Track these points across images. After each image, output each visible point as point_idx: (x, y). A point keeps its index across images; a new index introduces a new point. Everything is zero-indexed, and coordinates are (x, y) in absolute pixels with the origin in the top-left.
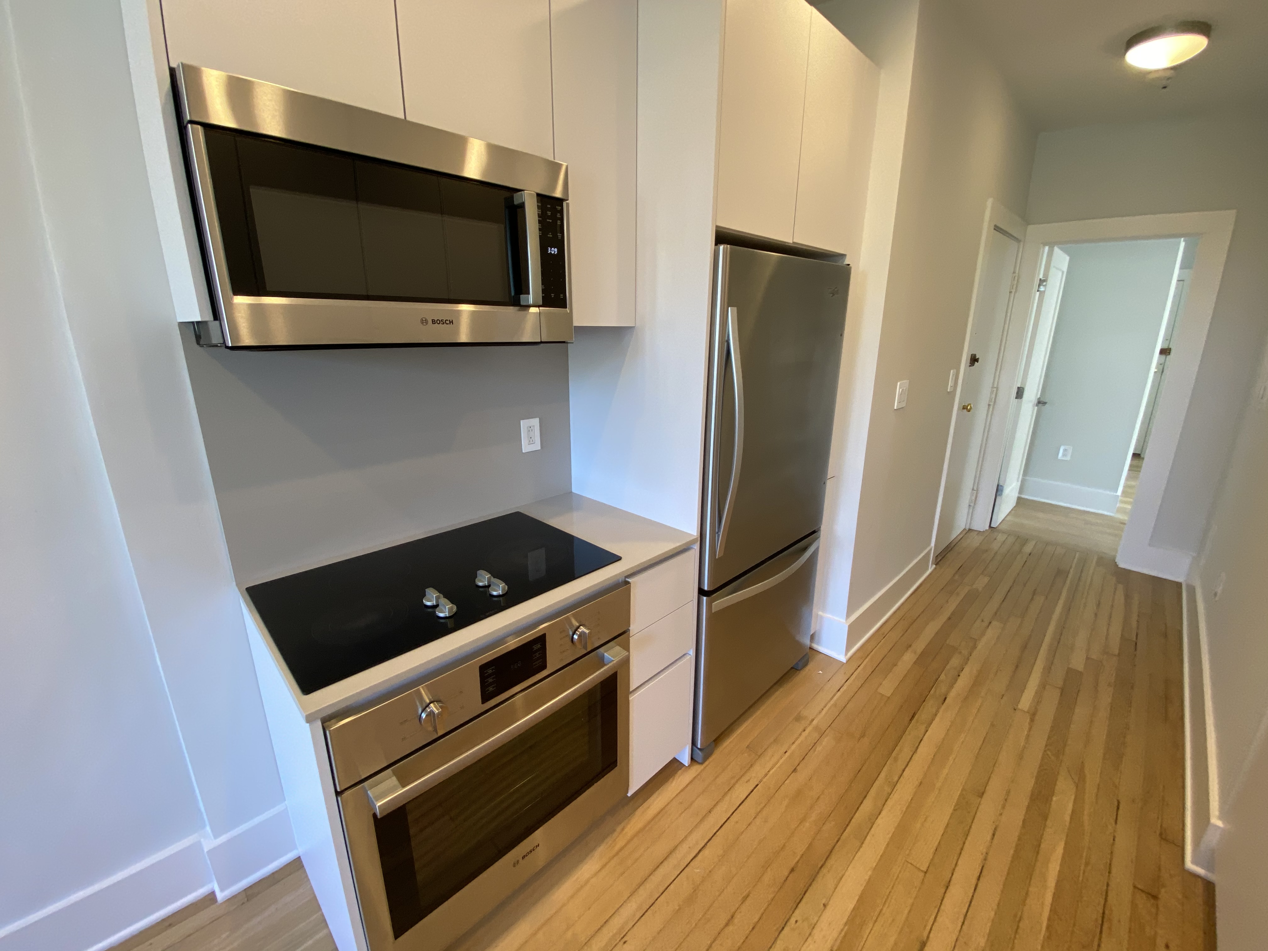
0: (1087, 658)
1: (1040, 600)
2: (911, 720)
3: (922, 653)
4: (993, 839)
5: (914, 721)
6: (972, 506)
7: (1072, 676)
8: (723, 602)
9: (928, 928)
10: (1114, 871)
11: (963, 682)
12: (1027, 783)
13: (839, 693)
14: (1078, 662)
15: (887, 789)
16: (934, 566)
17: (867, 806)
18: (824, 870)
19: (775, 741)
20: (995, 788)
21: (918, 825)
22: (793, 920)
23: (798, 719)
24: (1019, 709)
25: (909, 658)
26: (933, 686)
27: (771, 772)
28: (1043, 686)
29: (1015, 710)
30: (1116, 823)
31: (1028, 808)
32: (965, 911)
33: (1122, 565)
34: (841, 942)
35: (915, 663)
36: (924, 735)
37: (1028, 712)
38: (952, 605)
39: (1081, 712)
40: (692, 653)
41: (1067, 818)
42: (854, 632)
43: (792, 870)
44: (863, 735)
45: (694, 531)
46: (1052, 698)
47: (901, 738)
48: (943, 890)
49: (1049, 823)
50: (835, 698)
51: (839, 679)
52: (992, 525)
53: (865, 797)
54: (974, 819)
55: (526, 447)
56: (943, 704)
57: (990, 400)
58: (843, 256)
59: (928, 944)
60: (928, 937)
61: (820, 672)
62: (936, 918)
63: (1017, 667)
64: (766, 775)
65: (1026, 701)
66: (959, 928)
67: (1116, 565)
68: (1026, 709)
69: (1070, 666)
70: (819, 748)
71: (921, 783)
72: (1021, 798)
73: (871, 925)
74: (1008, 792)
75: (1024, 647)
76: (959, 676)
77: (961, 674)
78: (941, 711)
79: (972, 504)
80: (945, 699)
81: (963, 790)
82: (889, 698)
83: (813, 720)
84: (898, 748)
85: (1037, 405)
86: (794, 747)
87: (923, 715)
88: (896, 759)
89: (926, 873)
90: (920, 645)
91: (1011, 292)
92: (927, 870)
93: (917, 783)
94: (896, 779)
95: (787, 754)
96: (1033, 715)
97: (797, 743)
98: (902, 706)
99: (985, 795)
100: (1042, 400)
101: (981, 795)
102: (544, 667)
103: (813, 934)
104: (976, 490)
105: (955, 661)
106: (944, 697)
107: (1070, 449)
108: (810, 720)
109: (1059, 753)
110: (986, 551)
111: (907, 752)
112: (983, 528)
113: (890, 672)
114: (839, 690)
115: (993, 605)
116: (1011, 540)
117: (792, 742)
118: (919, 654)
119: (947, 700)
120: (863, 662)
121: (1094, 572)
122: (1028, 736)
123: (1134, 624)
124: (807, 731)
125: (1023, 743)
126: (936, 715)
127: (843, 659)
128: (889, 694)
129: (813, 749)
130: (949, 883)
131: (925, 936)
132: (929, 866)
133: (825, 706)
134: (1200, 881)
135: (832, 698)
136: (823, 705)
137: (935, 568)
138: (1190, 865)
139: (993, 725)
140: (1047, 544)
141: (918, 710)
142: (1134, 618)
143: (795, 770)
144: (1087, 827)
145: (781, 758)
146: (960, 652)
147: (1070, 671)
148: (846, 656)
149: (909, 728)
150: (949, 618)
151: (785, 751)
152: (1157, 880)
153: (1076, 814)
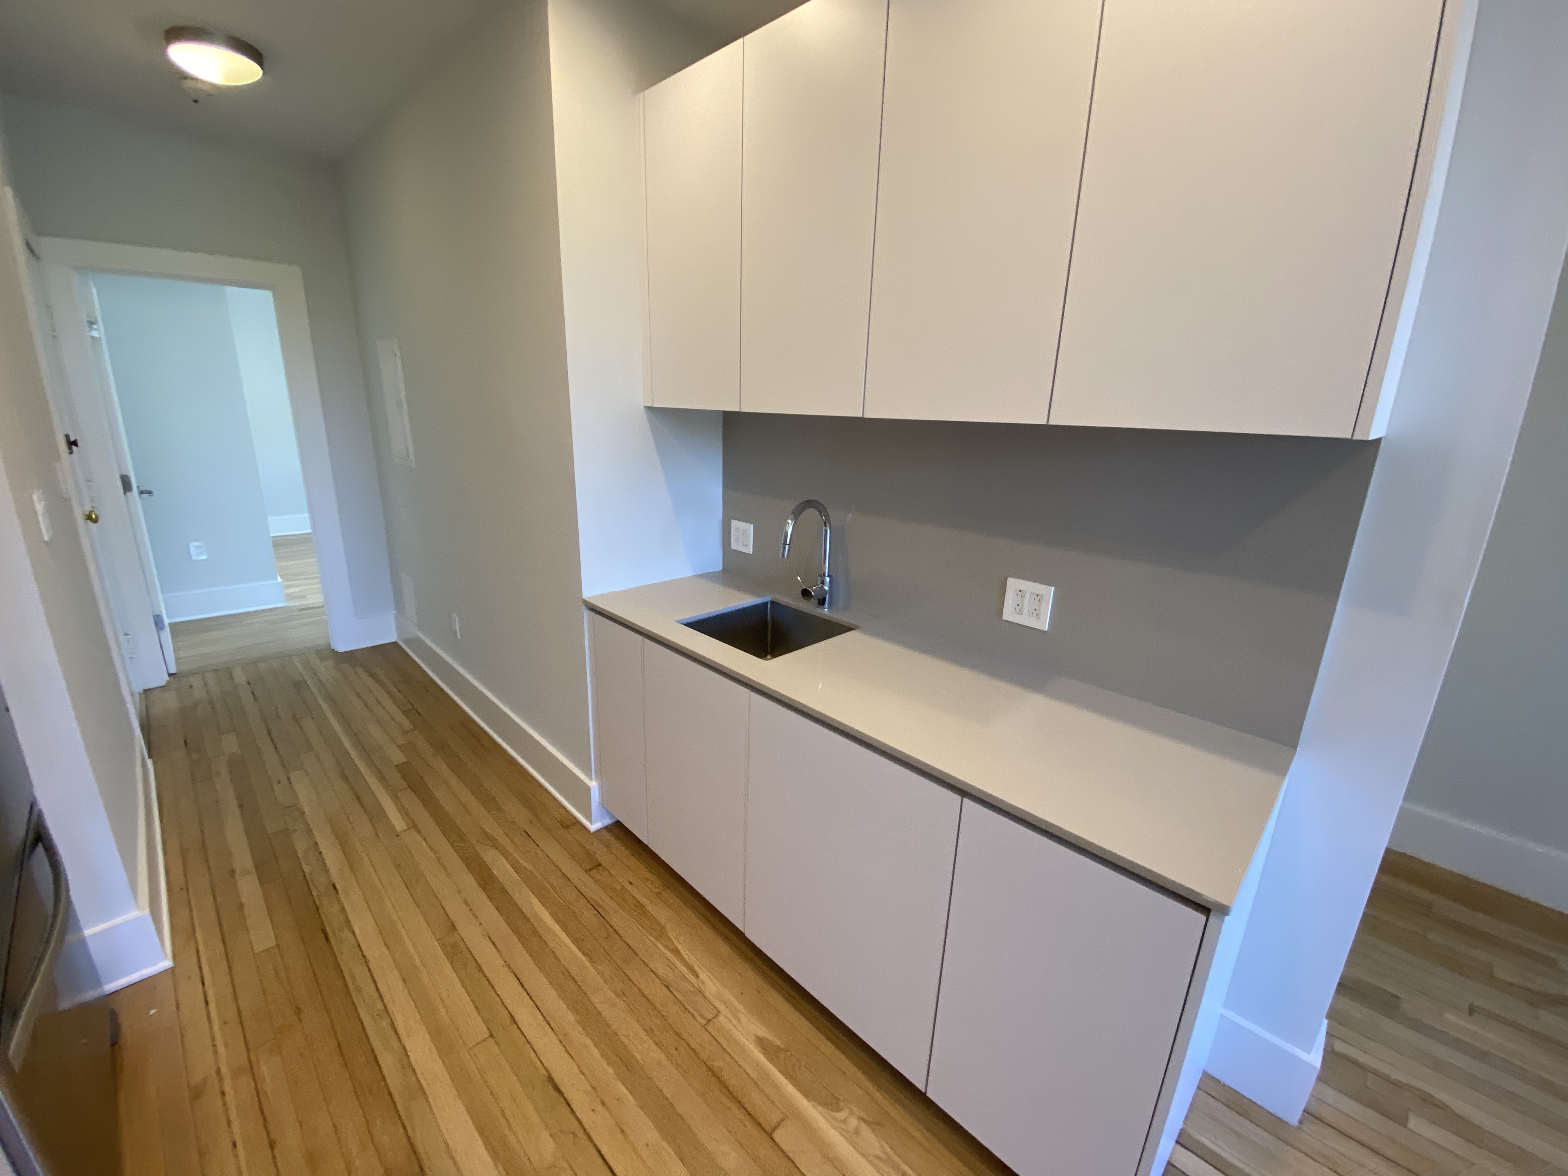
0: (399, 747)
1: (309, 725)
3: (257, 867)
4: (497, 948)
5: (331, 939)
7: (404, 770)
9: (539, 1064)
10: (569, 875)
11: (332, 857)
12: (469, 881)
13: (212, 1006)
14: (398, 758)
15: (385, 1023)
17: (388, 1061)
19: (201, 1154)
20: (456, 911)
21: (443, 1012)
23: (197, 1093)
24: (400, 832)
25: (249, 887)
26: (309, 887)
28: (395, 797)
29: (398, 836)
30: (538, 846)
31: (490, 898)
32: (541, 1017)
33: (341, 649)
35: (261, 883)
36: (356, 938)
37: (409, 828)
38: (228, 794)
39: (440, 794)
41: (515, 875)
44: (298, 1011)
46: (411, 801)
47: (339, 966)
48: (516, 1027)
49: (511, 892)
50: (214, 1015)
51: (191, 993)
54: (470, 952)
56: (337, 892)
59: (554, 1075)
60: (547, 1071)
61: (152, 1012)
62: (534, 1051)
63: (358, 798)
65: (398, 822)
67: (337, 653)
68: (405, 827)
69: (395, 764)
70: (268, 1087)
71: (404, 980)
72: (479, 896)
73: (508, 1132)
74: (466, 903)
75: (344, 776)
76: (320, 853)
77: (322, 850)
78: (343, 900)
80: (334, 886)
81: (438, 940)
82: (278, 945)
83: (218, 1071)
84: (348, 978)
86: (236, 1127)
87: (333, 921)
88: (359, 990)
89: (491, 1035)
92: (490, 1032)
95: (238, 1145)
96: (413, 825)
97: (233, 1117)
98: (302, 939)
99: (458, 925)
101: (453, 927)
105: (300, 845)
106: (332, 888)
108: (214, 1075)
109: (461, 837)
110: (196, 705)
111: (359, 971)
112: (163, 679)
113: (245, 919)
114: (207, 1003)
115: (269, 756)
116: (211, 679)
117: (225, 1125)
118: (253, 870)
119: (337, 886)
120: (196, 943)
121: (326, 670)
122: (430, 847)
123: (399, 695)
124: (228, 1090)
125: (433, 856)
126: (343, 909)
127: (168, 963)
128: (272, 942)
129: (262, 1098)
130: (511, 1016)
131: (544, 1072)
132: (488, 1028)
133: (213, 1039)
134: (607, 828)
135: (210, 1020)
136: (209, 1042)
137: (155, 764)
138: (593, 827)
139: (397, 866)
140: (255, 663)
141: (323, 923)
142: (394, 690)
143: (272, 1145)
144: (529, 867)
145: (236, 1156)
146: (295, 830)
147: (399, 767)
148: (166, 955)
149: (335, 949)
150: (241, 806)
151: (231, 1145)
152: (589, 855)
153: (516, 867)
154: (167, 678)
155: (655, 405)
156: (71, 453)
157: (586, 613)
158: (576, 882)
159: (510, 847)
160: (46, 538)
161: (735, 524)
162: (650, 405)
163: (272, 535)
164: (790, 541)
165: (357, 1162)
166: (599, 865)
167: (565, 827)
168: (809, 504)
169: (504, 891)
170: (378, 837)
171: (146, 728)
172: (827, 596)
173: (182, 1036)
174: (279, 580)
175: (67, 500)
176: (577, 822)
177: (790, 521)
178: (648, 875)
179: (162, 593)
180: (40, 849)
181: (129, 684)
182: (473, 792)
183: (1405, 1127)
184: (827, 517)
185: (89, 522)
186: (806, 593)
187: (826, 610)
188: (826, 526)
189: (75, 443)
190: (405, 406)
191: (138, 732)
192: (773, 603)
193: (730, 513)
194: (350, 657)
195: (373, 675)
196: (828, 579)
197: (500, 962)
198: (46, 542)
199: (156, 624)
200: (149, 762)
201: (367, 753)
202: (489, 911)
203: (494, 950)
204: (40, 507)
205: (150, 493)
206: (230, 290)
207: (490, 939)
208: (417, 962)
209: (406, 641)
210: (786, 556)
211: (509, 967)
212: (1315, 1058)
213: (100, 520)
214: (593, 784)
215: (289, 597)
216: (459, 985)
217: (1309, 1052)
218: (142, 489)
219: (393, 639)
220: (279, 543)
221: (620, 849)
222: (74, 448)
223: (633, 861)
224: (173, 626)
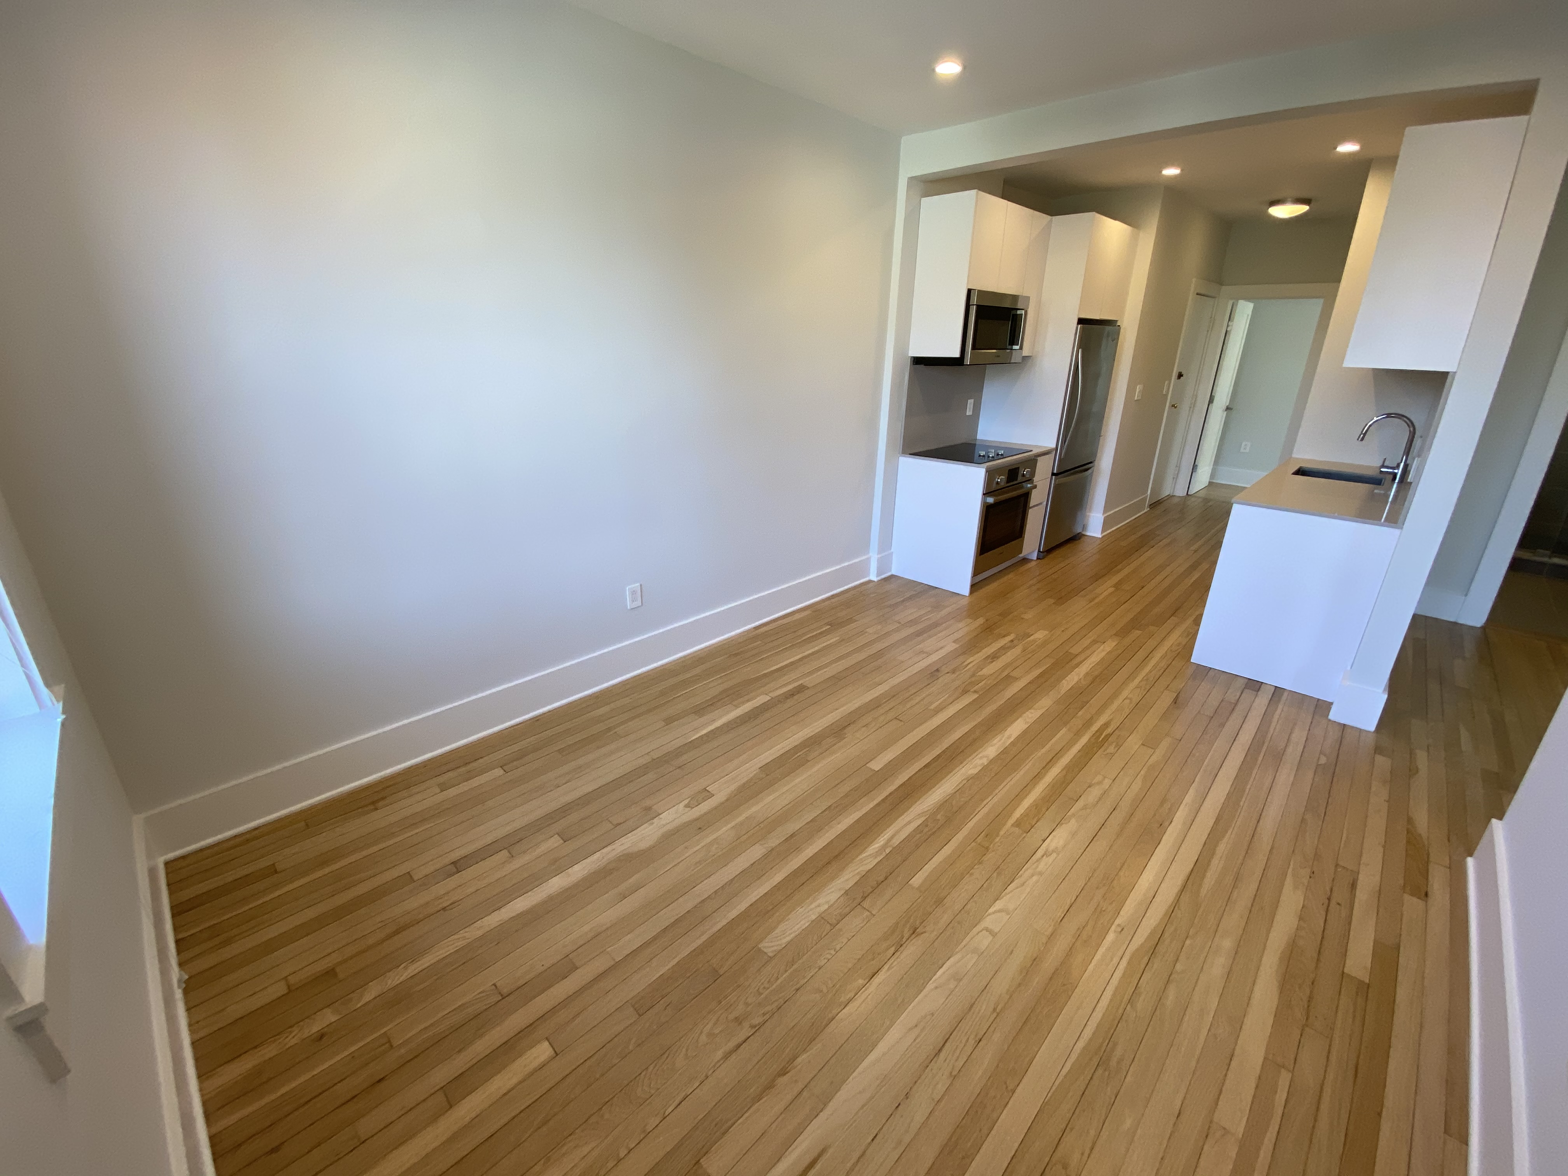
5: (1137, 551)
6: (1176, 478)
8: (1063, 480)
13: (1100, 545)
16: (1149, 509)
23: (1081, 551)
26: (1147, 543)
35: (1138, 538)
40: (1045, 503)
42: (1107, 523)
45: (1054, 446)
52: (1189, 494)
55: (968, 414)
57: (1191, 404)
58: (1117, 321)
76: (1160, 541)
77: (1162, 541)
79: (1175, 477)
82: (1125, 546)
83: (1088, 551)
85: (1226, 410)
91: (1208, 331)
100: (1230, 406)
102: (1016, 480)
104: (1178, 467)
105: (1159, 538)
107: (1249, 444)
156: (1179, 379)
160: (1136, 399)
175: (1165, 395)
184: (1413, 426)
188: (1413, 431)
199: (1193, 468)
204: (1138, 390)
213: (1178, 409)
222: (1181, 377)
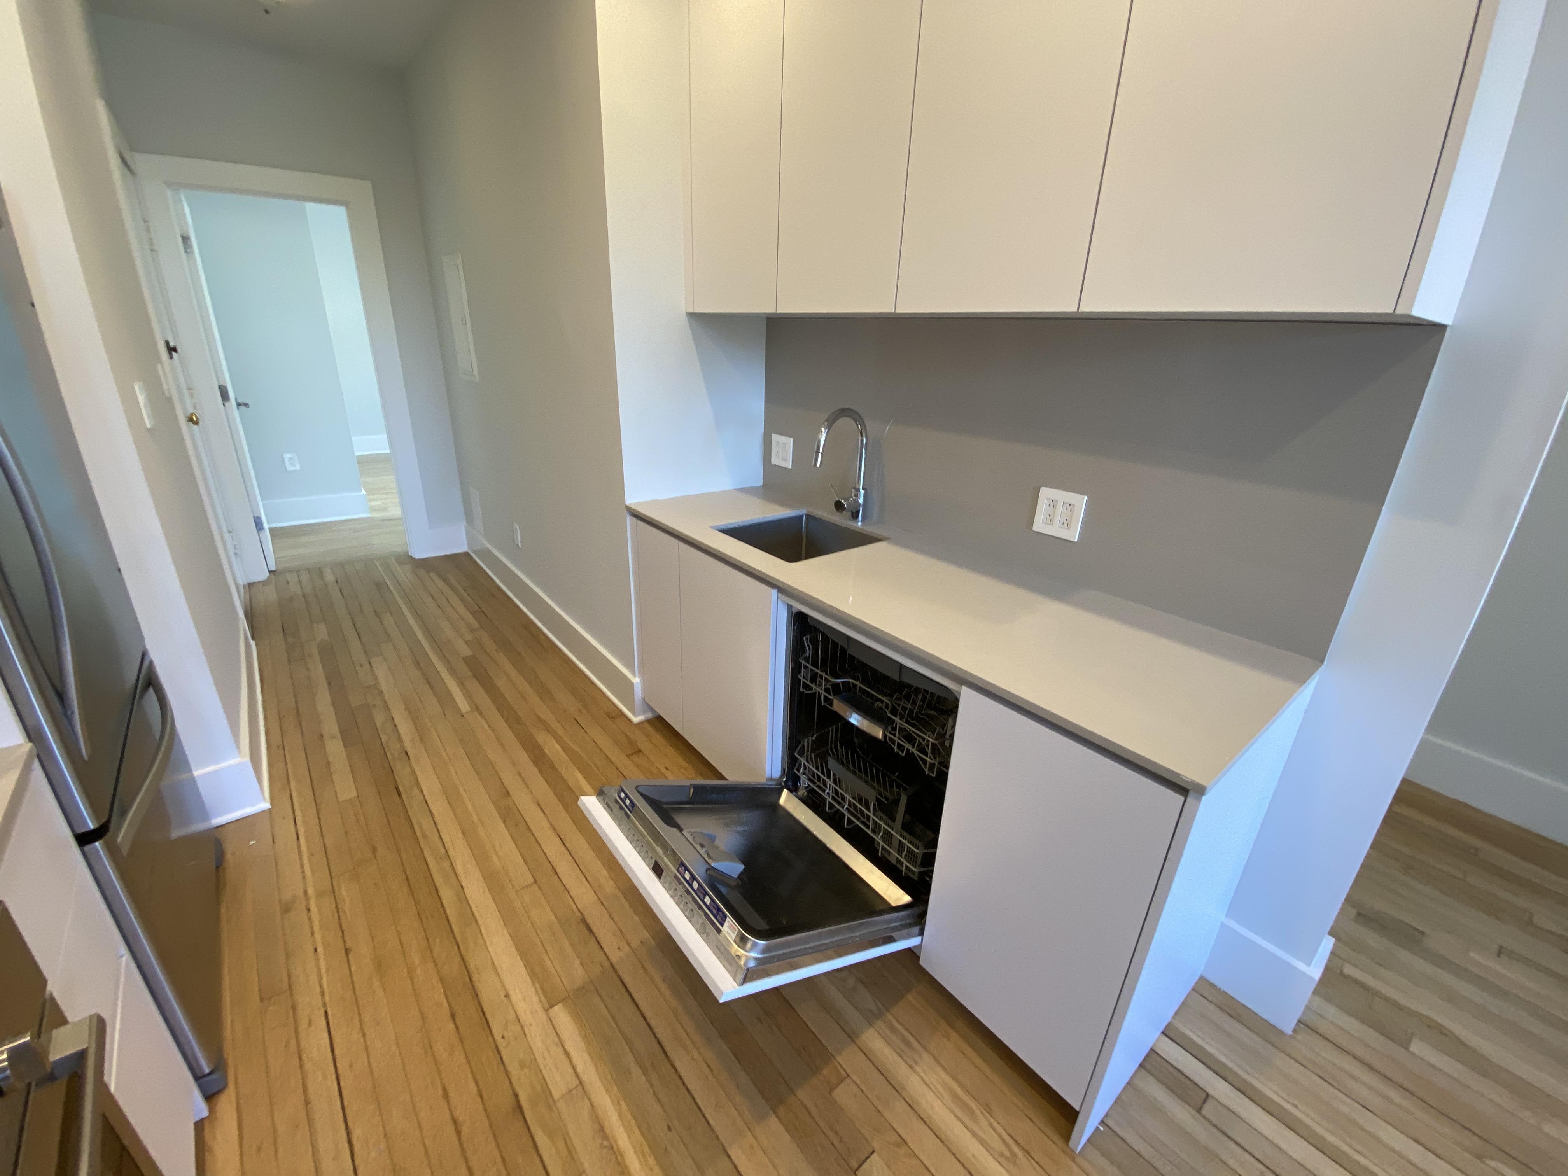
0: (466, 642)
1: (388, 620)
2: (400, 795)
3: (341, 732)
4: (544, 813)
5: (404, 796)
7: (470, 662)
9: (575, 908)
10: (612, 758)
11: (405, 728)
12: (523, 757)
13: (302, 841)
14: (466, 651)
15: (446, 864)
17: (447, 895)
18: (475, 978)
19: (288, 956)
20: (510, 780)
21: (496, 860)
22: (498, 1038)
23: (286, 909)
24: (465, 713)
25: (335, 748)
26: (385, 753)
27: (325, 985)
28: (461, 684)
29: (462, 716)
30: (586, 732)
31: (541, 772)
32: (578, 870)
33: (418, 556)
34: (546, 996)
35: (345, 746)
36: (424, 796)
37: (472, 711)
38: (318, 672)
39: (501, 683)
41: (565, 755)
43: (453, 1016)
44: (374, 850)
46: (475, 686)
47: (409, 817)
48: (556, 876)
49: (559, 769)
50: (304, 848)
51: (285, 829)
52: (270, 570)
53: (437, 890)
54: (521, 814)
56: (409, 758)
59: (586, 916)
60: (582, 914)
61: (252, 843)
62: (571, 897)
64: (323, 993)
65: (464, 706)
66: (588, 885)
67: (414, 559)
68: (469, 710)
69: (463, 657)
70: (347, 907)
71: (464, 834)
72: (531, 770)
73: (546, 958)
74: (520, 775)
75: (418, 664)
76: (395, 725)
77: (397, 723)
78: (414, 765)
80: (406, 753)
81: (494, 803)
82: (358, 797)
83: (306, 892)
84: (416, 827)
86: (318, 936)
87: (404, 782)
88: (425, 837)
89: (535, 882)
90: (331, 727)
92: (534, 879)
93: (460, 835)
94: (443, 851)
95: (319, 950)
96: (476, 708)
97: (316, 928)
98: (378, 792)
99: (511, 792)
101: (507, 794)
103: (523, 1023)
105: (379, 718)
106: (404, 754)
108: (302, 895)
109: (518, 721)
110: (291, 599)
111: (427, 824)
112: (264, 575)
113: (331, 774)
114: (298, 838)
115: (355, 646)
116: (305, 577)
117: (309, 934)
118: (339, 735)
119: (409, 753)
120: (290, 790)
121: (404, 574)
122: (490, 727)
123: (468, 598)
124: (313, 907)
125: (493, 735)
126: (414, 772)
127: (266, 805)
128: (354, 794)
129: (341, 914)
130: (553, 868)
131: (578, 914)
132: (533, 877)
133: (302, 867)
134: (648, 721)
135: (300, 853)
136: (299, 870)
137: (257, 645)
138: (636, 719)
139: (461, 741)
140: (342, 565)
141: (396, 782)
142: (464, 594)
143: (347, 951)
144: (576, 748)
145: (317, 960)
146: (374, 706)
147: (466, 660)
148: (264, 799)
149: (406, 803)
150: (329, 684)
151: (313, 950)
152: (632, 743)
153: (565, 748)
154: (268, 574)
155: (697, 311)
156: (171, 357)
157: (629, 520)
158: (619, 765)
159: (561, 732)
160: (149, 426)
161: (775, 438)
162: (691, 311)
163: (357, 454)
164: (823, 451)
165: (419, 972)
166: (639, 751)
167: (612, 718)
168: (844, 412)
169: (553, 767)
170: (445, 715)
171: (250, 615)
172: (861, 509)
173: (276, 864)
174: (364, 492)
175: (169, 400)
176: (623, 715)
177: (823, 429)
178: (683, 763)
179: (262, 499)
180: (151, 691)
181: (235, 579)
182: (530, 683)
183: (1407, 1049)
184: (864, 426)
185: (191, 423)
186: (839, 506)
187: (859, 523)
188: (862, 436)
189: (174, 349)
190: (469, 323)
191: (241, 615)
192: (808, 516)
193: (772, 427)
194: (425, 564)
195: (445, 580)
196: (862, 492)
197: (546, 824)
198: (148, 429)
199: (256, 524)
200: (253, 643)
201: (440, 647)
202: (539, 783)
203: (542, 815)
204: (141, 398)
205: (246, 405)
206: (310, 206)
207: (539, 805)
208: (475, 819)
209: (474, 552)
210: (818, 465)
211: (554, 829)
212: (1315, 971)
213: (200, 423)
214: (636, 680)
215: (372, 509)
216: (509, 838)
217: (1309, 964)
218: (240, 401)
219: (464, 549)
220: (363, 461)
221: (658, 739)
222: (174, 353)
223: (670, 751)
224: (271, 530)
